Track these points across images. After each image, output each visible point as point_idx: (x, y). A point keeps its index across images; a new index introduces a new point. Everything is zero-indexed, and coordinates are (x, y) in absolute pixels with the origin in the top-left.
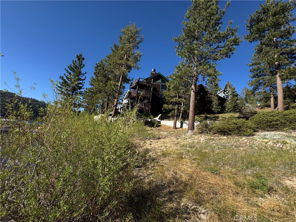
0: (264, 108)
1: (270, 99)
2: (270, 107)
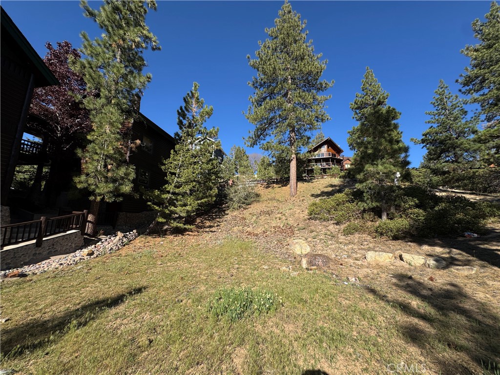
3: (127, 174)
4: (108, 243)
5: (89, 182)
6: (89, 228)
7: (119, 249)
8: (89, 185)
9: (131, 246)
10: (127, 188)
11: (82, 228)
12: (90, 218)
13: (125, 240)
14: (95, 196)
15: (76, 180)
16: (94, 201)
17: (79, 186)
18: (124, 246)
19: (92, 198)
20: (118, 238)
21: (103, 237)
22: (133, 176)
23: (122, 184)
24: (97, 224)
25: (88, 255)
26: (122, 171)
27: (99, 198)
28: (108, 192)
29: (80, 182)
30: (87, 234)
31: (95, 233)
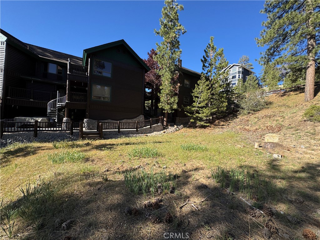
0: (288, 93)
1: (305, 72)
2: (304, 92)
3: (175, 101)
4: (171, 129)
5: (163, 105)
6: (165, 123)
7: (174, 132)
8: (163, 106)
9: (179, 131)
10: (175, 107)
11: (162, 123)
12: (165, 119)
13: (177, 129)
14: (165, 110)
15: (159, 105)
16: (165, 112)
17: (160, 107)
18: (177, 131)
19: (164, 111)
20: (174, 128)
21: (170, 127)
22: (177, 101)
23: (174, 105)
24: (167, 122)
25: (164, 132)
26: (172, 100)
27: (166, 111)
28: (169, 109)
29: (160, 106)
30: (164, 125)
31: (167, 125)
